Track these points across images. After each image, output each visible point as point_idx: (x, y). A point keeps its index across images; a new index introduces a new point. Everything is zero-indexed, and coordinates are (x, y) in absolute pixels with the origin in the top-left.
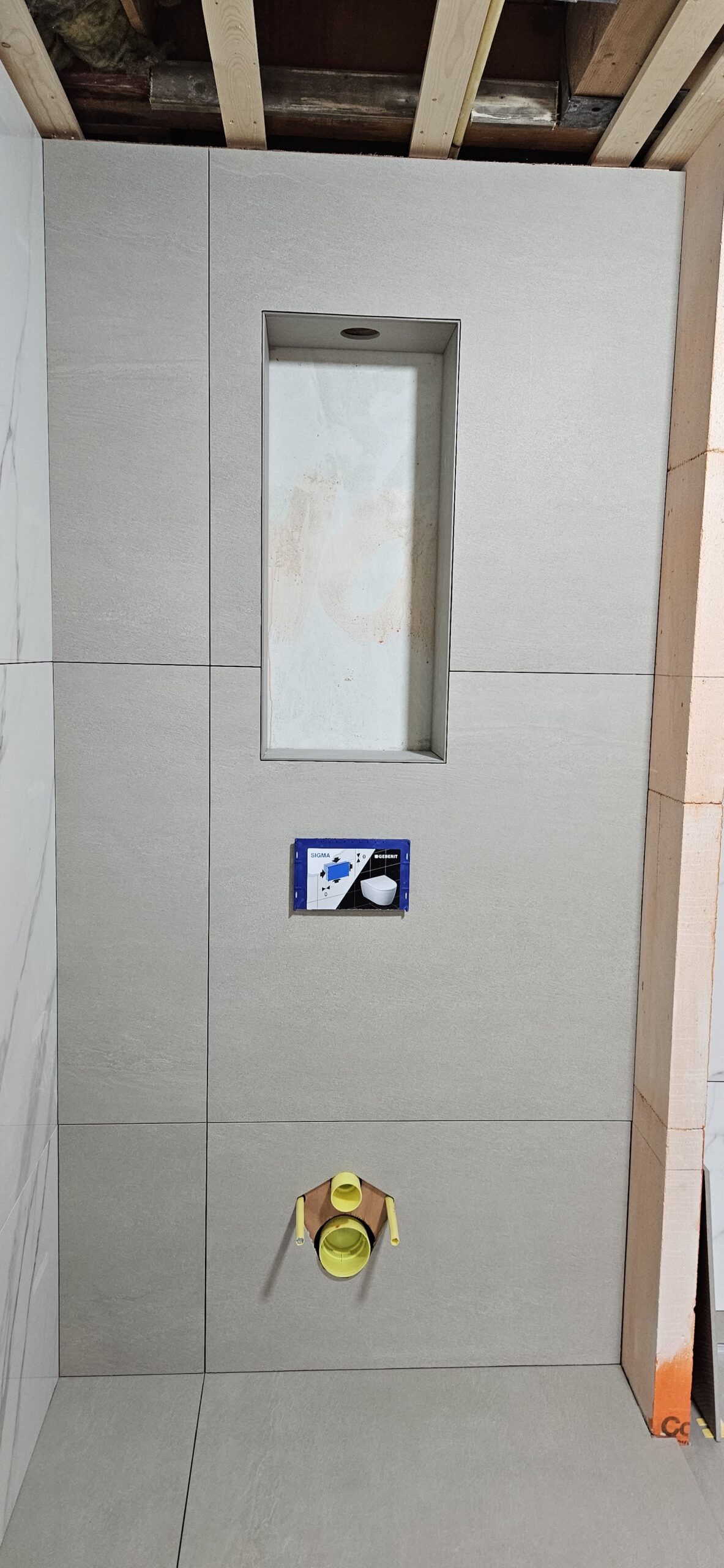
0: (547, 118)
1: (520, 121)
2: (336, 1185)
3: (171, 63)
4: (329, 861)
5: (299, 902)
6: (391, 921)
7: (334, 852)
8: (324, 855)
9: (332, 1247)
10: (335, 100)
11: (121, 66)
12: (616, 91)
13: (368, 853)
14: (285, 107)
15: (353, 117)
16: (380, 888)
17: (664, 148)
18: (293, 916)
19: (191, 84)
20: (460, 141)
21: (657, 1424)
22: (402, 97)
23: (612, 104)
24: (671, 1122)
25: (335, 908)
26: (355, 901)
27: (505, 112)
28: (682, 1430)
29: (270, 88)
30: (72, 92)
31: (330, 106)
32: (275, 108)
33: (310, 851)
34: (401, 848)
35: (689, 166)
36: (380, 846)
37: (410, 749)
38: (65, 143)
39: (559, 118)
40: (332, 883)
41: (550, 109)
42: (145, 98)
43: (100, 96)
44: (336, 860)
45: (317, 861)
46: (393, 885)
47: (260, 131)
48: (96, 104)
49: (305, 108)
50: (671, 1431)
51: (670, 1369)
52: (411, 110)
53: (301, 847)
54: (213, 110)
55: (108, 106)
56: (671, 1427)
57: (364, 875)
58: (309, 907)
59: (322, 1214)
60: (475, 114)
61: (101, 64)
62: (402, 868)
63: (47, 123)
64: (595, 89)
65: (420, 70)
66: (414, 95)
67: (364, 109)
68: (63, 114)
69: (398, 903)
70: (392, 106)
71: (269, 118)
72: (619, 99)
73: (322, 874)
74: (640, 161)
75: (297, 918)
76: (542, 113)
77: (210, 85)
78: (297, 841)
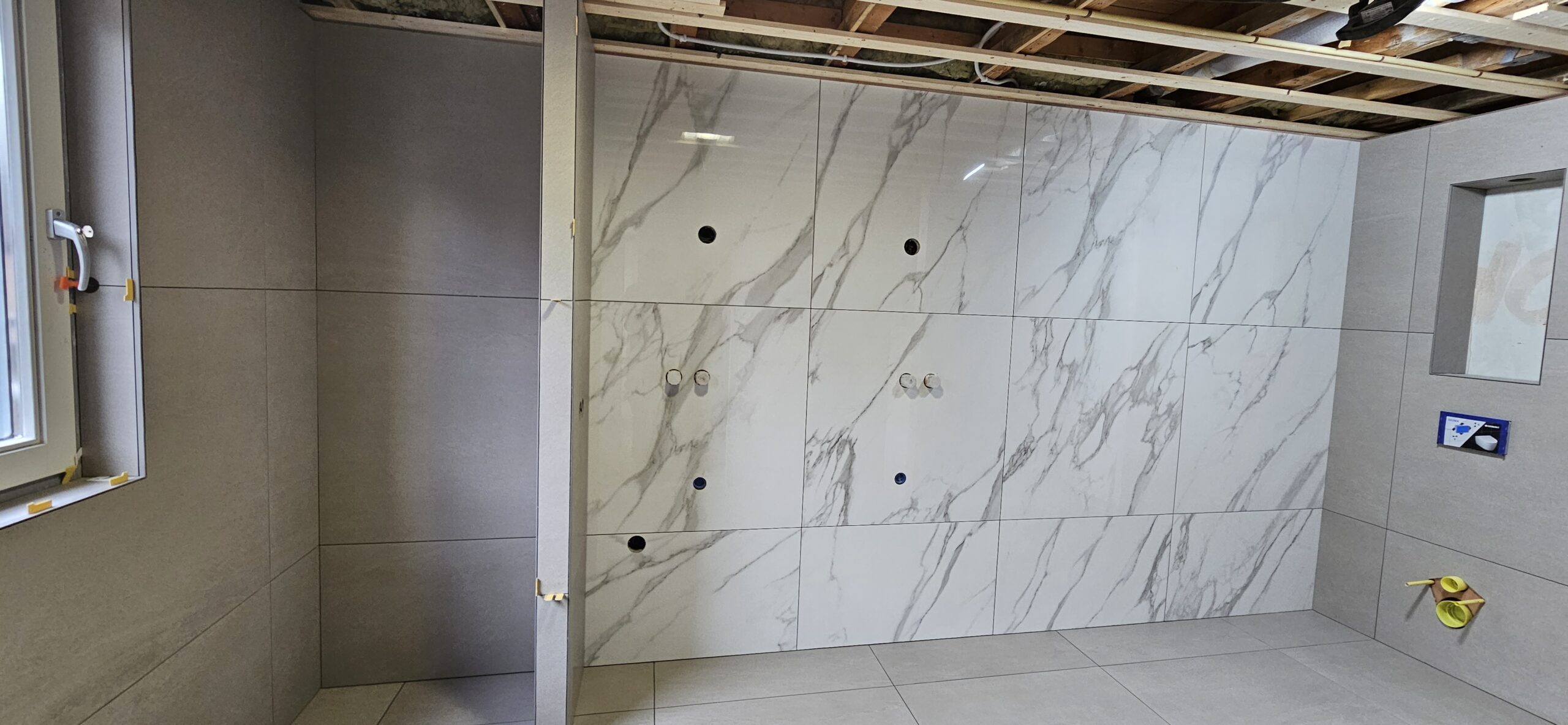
4: (1458, 424)
5: (1440, 440)
6: (1496, 459)
7: (1461, 420)
8: (1455, 421)
13: (1482, 423)
16: (1487, 442)
18: (1436, 447)
25: (1459, 446)
26: (1471, 445)
33: (1449, 418)
34: (1506, 424)
36: (1489, 421)
40: (1458, 434)
44: (1462, 424)
45: (1451, 423)
46: (1495, 441)
53: (1444, 415)
57: (1479, 433)
58: (1445, 444)
62: (1503, 433)
63: (1359, 137)
69: (1499, 451)
73: (1454, 429)
75: (1439, 448)
78: (1442, 412)
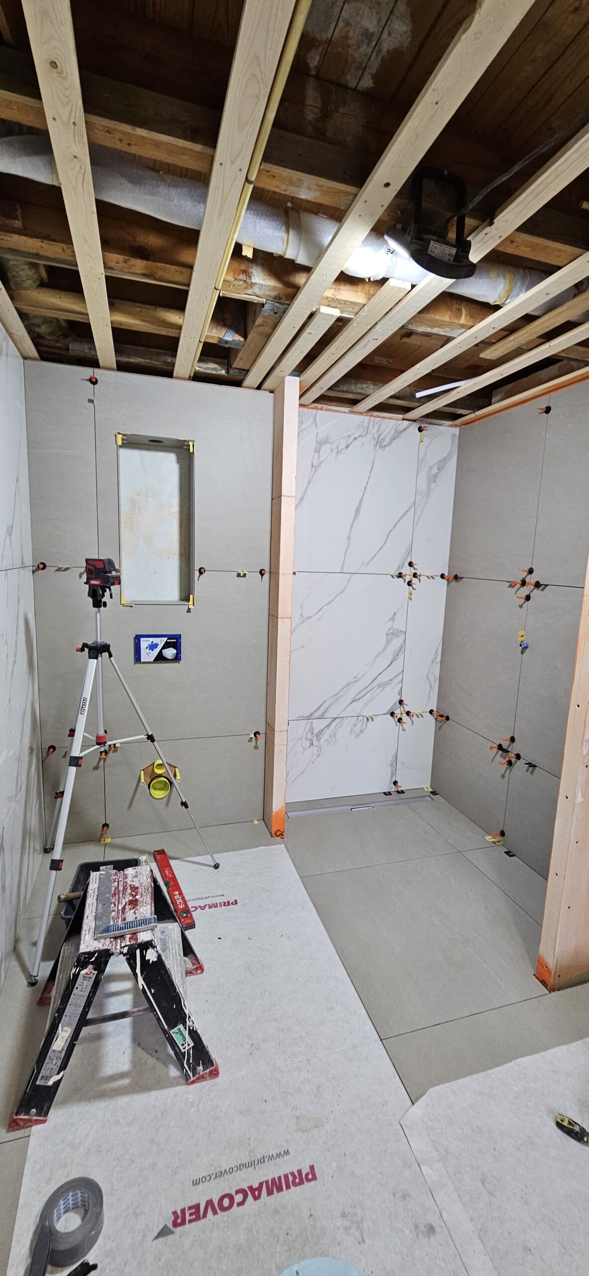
0: (223, 372)
1: (214, 372)
2: (155, 764)
3: (78, 338)
4: (150, 643)
5: (138, 658)
6: (175, 665)
7: (151, 639)
8: (147, 641)
9: (155, 789)
10: (143, 358)
11: (58, 339)
12: (247, 368)
13: (165, 639)
14: (124, 359)
15: (151, 365)
16: (170, 653)
17: (265, 386)
18: (136, 665)
19: (86, 347)
20: (192, 375)
21: (273, 833)
22: (169, 360)
23: (245, 372)
24: (276, 729)
25: (152, 660)
26: (160, 658)
27: (208, 368)
28: (282, 834)
29: (118, 351)
30: (36, 345)
31: (142, 360)
32: (120, 359)
33: (142, 639)
34: (178, 637)
35: (275, 392)
36: (170, 637)
37: (181, 600)
38: (34, 362)
39: (228, 372)
40: (151, 651)
41: (225, 369)
42: (68, 349)
43: (47, 346)
44: (152, 642)
45: (145, 643)
46: (175, 651)
47: (115, 366)
48: (45, 349)
49: (132, 360)
50: (278, 835)
51: (277, 813)
52: (173, 365)
53: (138, 638)
54: (95, 357)
55: (52, 350)
56: (278, 833)
57: (164, 648)
58: (142, 661)
59: (151, 777)
60: (197, 368)
61: (50, 338)
62: (178, 645)
63: (25, 355)
64: (238, 367)
65: (176, 351)
66: (174, 360)
67: (155, 362)
68: (32, 351)
69: (177, 658)
70: (166, 362)
71: (117, 362)
72: (248, 371)
73: (147, 648)
74: (259, 388)
75: (138, 665)
76: (222, 370)
77: (93, 348)
78: (136, 635)
